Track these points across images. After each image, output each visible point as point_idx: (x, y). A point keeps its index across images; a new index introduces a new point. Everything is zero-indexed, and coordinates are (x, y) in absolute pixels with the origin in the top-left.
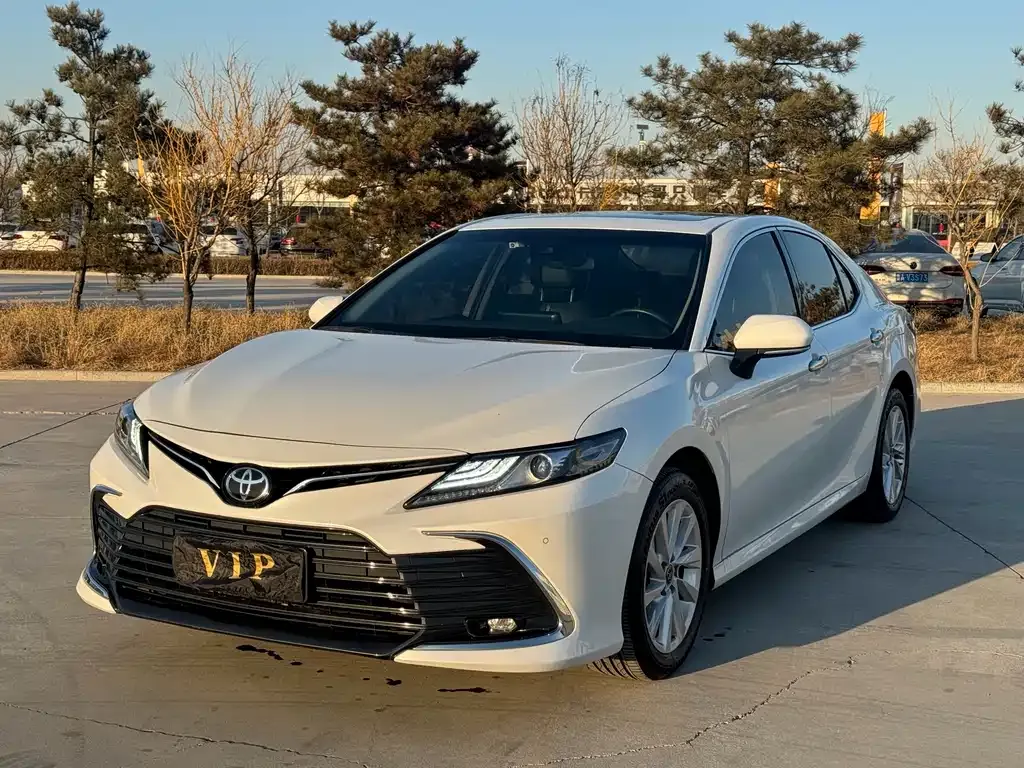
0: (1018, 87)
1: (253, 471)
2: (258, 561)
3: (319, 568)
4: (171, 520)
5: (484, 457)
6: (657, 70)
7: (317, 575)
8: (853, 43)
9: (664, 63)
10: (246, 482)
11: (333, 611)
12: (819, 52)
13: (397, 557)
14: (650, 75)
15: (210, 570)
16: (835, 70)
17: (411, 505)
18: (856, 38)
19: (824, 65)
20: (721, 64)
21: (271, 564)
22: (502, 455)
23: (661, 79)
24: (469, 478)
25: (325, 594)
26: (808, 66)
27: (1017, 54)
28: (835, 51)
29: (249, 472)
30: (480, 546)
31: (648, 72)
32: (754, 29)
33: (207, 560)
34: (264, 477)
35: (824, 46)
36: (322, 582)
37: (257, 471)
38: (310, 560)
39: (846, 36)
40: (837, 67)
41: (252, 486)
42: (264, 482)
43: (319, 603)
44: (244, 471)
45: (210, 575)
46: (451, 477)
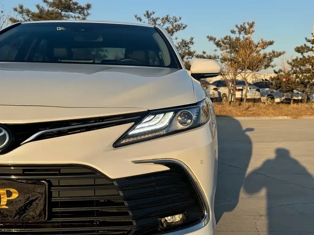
2: (4, 194)
3: (55, 194)
5: (155, 112)
6: (19, 9)
7: (53, 200)
8: (89, 6)
9: (21, 7)
11: (63, 225)
12: (77, 8)
13: (118, 180)
17: (117, 145)
18: (90, 5)
19: (80, 13)
20: (44, 9)
21: (15, 196)
22: (165, 111)
23: (21, 12)
24: (150, 126)
25: (58, 212)
26: (74, 13)
28: (83, 9)
31: (15, 10)
34: (4, 132)
35: (79, 7)
36: (56, 204)
38: (49, 189)
39: (86, 4)
40: (83, 14)
43: (54, 220)
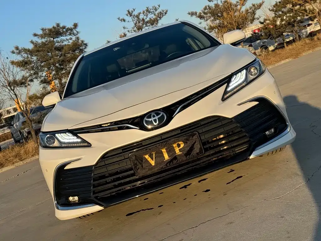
0: (124, 28)
1: (155, 113)
2: (176, 147)
4: (121, 153)
5: (235, 73)
6: (15, 51)
7: (203, 141)
8: (76, 26)
9: (17, 48)
10: (155, 118)
12: (67, 31)
14: (14, 53)
15: (153, 163)
16: (73, 35)
17: (224, 99)
18: (76, 24)
19: (70, 34)
20: (38, 43)
21: (182, 146)
22: (240, 71)
24: (236, 82)
25: (207, 148)
26: (65, 36)
27: (119, 19)
28: (71, 30)
29: (153, 114)
30: (257, 103)
31: (13, 52)
32: (43, 29)
33: (149, 159)
34: (162, 113)
35: (67, 29)
36: (205, 143)
37: (157, 112)
38: (199, 135)
39: (73, 24)
41: (158, 118)
42: (163, 115)
44: (151, 115)
45: (153, 164)
46: (230, 84)
